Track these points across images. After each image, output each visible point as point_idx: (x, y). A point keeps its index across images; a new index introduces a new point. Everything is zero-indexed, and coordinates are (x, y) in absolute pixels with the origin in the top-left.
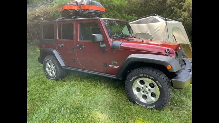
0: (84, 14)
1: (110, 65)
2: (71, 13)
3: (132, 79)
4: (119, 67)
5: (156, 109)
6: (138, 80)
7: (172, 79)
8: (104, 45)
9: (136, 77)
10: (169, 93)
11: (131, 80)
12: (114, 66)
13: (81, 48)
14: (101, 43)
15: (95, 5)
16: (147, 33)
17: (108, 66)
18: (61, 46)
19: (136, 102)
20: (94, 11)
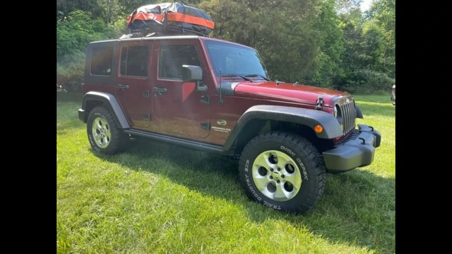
1: (214, 126)
4: (230, 130)
7: (323, 153)
8: (205, 88)
12: (221, 129)
13: (161, 92)
14: (198, 83)
17: (210, 128)
18: (125, 89)
20: (191, 26)
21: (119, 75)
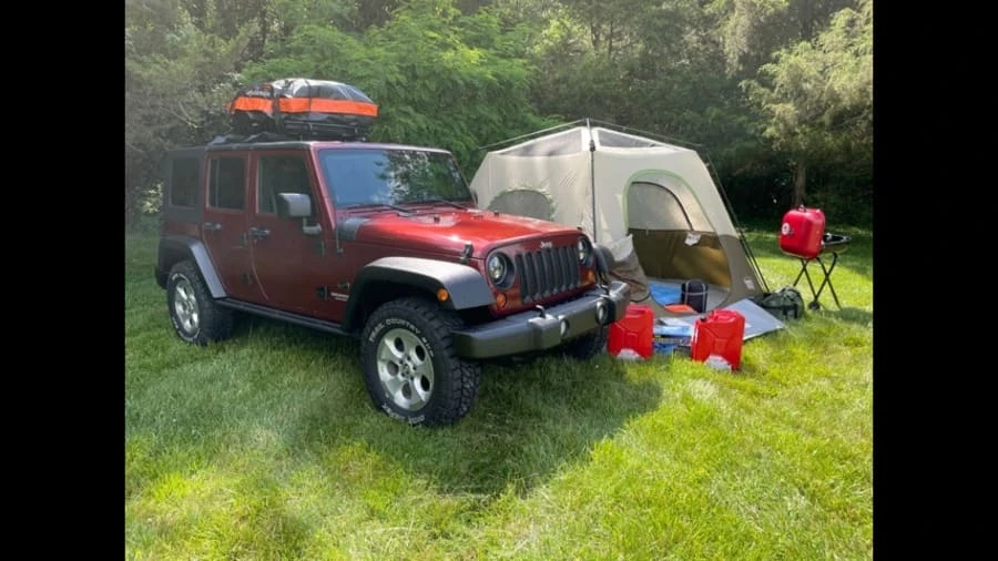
0: (289, 127)
1: (334, 292)
2: (254, 121)
3: (374, 334)
5: (426, 424)
6: (389, 338)
8: (317, 228)
9: (381, 326)
10: (450, 374)
11: (371, 339)
12: (340, 295)
13: (261, 237)
14: (305, 221)
15: (334, 95)
16: (540, 190)
17: (329, 295)
18: (214, 230)
19: (384, 407)
20: (325, 116)
21: (208, 205)
